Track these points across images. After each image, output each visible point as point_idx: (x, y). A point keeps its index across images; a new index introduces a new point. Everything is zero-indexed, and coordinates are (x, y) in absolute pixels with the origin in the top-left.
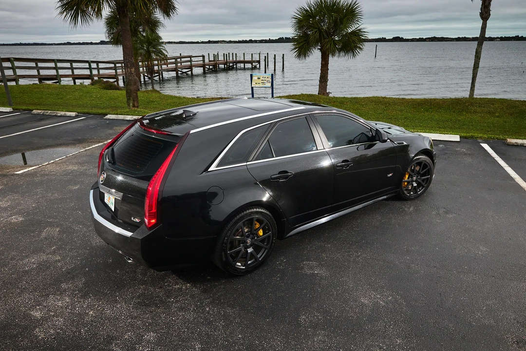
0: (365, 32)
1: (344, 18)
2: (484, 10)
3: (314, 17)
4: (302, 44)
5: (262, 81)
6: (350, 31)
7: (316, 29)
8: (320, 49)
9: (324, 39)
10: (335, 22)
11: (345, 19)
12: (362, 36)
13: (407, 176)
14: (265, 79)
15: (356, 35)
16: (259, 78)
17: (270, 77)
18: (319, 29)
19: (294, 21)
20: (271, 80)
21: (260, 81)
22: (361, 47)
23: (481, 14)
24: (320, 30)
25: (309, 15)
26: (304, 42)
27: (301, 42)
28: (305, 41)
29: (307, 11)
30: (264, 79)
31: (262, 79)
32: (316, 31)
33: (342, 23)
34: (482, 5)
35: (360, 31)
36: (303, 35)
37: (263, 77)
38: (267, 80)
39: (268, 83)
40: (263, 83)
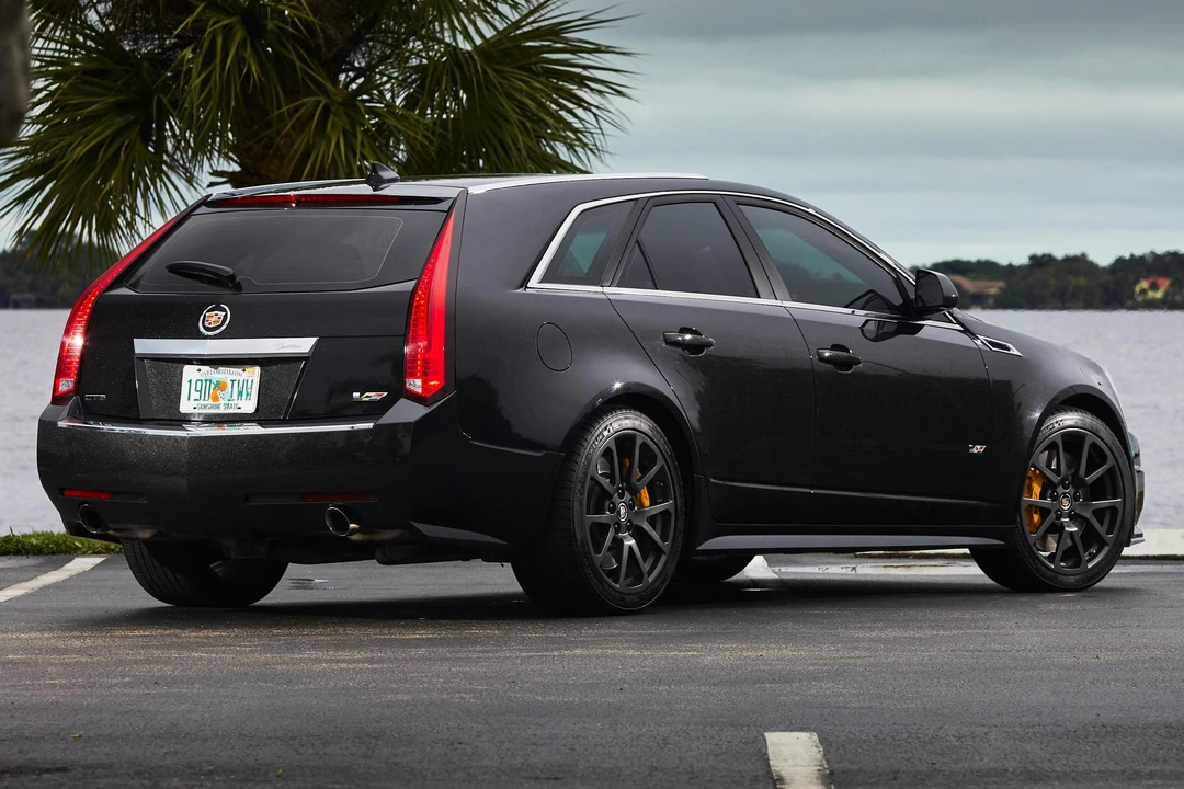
0: (598, 49)
4: (100, 133)
6: (489, 33)
7: (229, 15)
8: (234, 179)
13: (1037, 489)
26: (120, 121)
27: (94, 118)
28: (120, 108)
35: (566, 41)
36: (90, 65)
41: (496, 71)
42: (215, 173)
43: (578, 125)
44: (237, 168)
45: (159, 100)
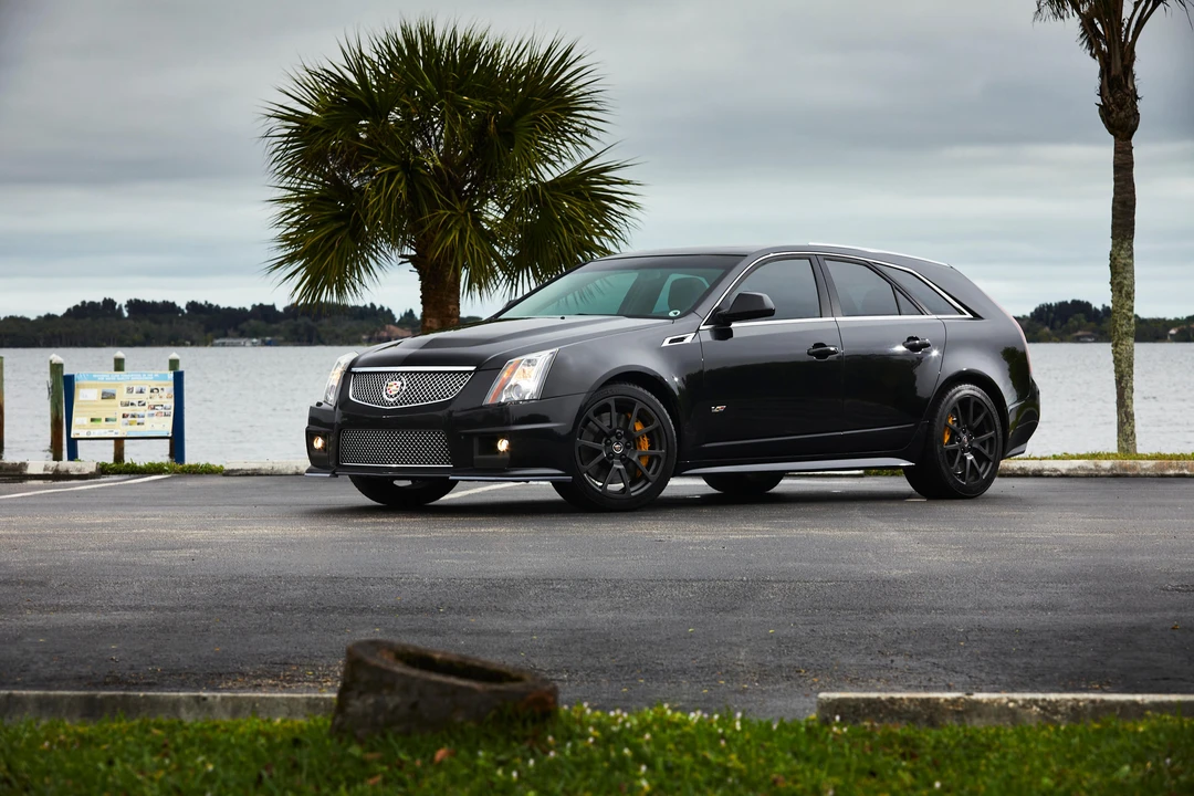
0: (623, 183)
1: (517, 116)
2: (1112, 96)
3: (377, 111)
5: (128, 411)
6: (549, 178)
7: (393, 163)
8: (412, 259)
9: (434, 207)
10: (479, 132)
11: (524, 121)
12: (613, 200)
14: (143, 397)
15: (579, 195)
16: (108, 396)
17: (169, 388)
18: (405, 166)
19: (281, 128)
20: (170, 403)
21: (114, 409)
22: (610, 246)
23: (1106, 113)
24: (411, 169)
25: (353, 103)
26: (335, 225)
28: (337, 218)
29: (342, 83)
30: (135, 398)
31: (122, 396)
32: (392, 174)
33: (508, 137)
34: (1102, 75)
35: (603, 177)
36: (325, 194)
37: (130, 390)
38: (152, 402)
39: (155, 418)
40: (130, 419)
41: (552, 195)
42: (402, 256)
43: (615, 225)
44: (414, 253)
45: (357, 214)
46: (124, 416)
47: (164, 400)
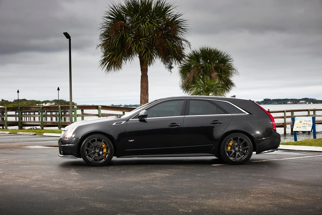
5: (304, 125)
14: (307, 122)
16: (301, 122)
17: (312, 120)
20: (312, 124)
21: (301, 125)
30: (305, 122)
31: (303, 122)
37: (305, 121)
38: (309, 123)
39: (308, 127)
40: (304, 127)
46: (303, 127)
47: (311, 123)
